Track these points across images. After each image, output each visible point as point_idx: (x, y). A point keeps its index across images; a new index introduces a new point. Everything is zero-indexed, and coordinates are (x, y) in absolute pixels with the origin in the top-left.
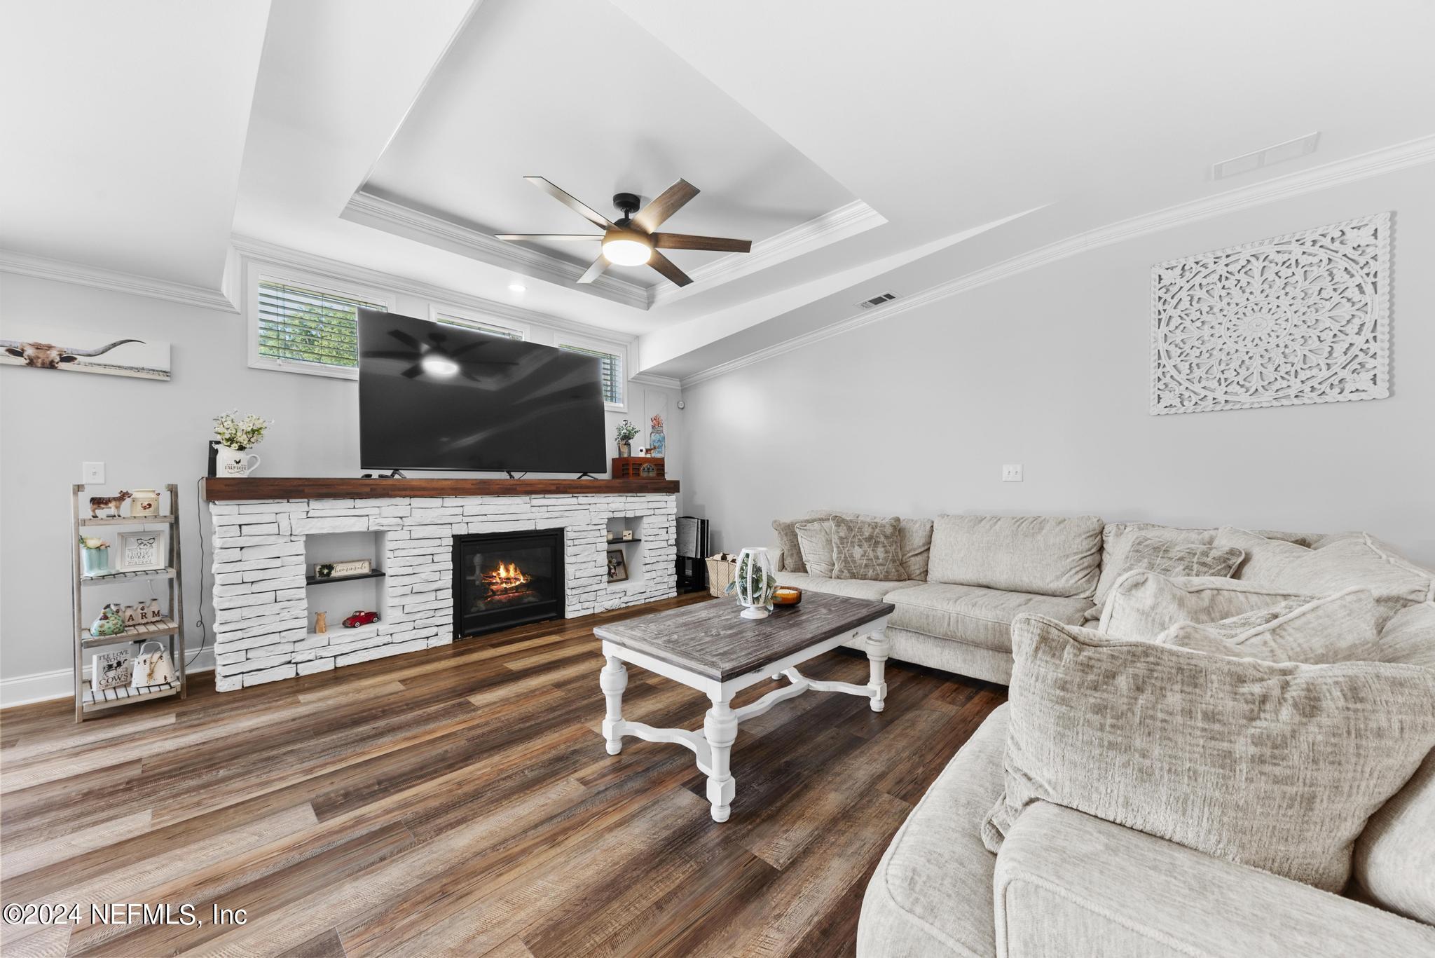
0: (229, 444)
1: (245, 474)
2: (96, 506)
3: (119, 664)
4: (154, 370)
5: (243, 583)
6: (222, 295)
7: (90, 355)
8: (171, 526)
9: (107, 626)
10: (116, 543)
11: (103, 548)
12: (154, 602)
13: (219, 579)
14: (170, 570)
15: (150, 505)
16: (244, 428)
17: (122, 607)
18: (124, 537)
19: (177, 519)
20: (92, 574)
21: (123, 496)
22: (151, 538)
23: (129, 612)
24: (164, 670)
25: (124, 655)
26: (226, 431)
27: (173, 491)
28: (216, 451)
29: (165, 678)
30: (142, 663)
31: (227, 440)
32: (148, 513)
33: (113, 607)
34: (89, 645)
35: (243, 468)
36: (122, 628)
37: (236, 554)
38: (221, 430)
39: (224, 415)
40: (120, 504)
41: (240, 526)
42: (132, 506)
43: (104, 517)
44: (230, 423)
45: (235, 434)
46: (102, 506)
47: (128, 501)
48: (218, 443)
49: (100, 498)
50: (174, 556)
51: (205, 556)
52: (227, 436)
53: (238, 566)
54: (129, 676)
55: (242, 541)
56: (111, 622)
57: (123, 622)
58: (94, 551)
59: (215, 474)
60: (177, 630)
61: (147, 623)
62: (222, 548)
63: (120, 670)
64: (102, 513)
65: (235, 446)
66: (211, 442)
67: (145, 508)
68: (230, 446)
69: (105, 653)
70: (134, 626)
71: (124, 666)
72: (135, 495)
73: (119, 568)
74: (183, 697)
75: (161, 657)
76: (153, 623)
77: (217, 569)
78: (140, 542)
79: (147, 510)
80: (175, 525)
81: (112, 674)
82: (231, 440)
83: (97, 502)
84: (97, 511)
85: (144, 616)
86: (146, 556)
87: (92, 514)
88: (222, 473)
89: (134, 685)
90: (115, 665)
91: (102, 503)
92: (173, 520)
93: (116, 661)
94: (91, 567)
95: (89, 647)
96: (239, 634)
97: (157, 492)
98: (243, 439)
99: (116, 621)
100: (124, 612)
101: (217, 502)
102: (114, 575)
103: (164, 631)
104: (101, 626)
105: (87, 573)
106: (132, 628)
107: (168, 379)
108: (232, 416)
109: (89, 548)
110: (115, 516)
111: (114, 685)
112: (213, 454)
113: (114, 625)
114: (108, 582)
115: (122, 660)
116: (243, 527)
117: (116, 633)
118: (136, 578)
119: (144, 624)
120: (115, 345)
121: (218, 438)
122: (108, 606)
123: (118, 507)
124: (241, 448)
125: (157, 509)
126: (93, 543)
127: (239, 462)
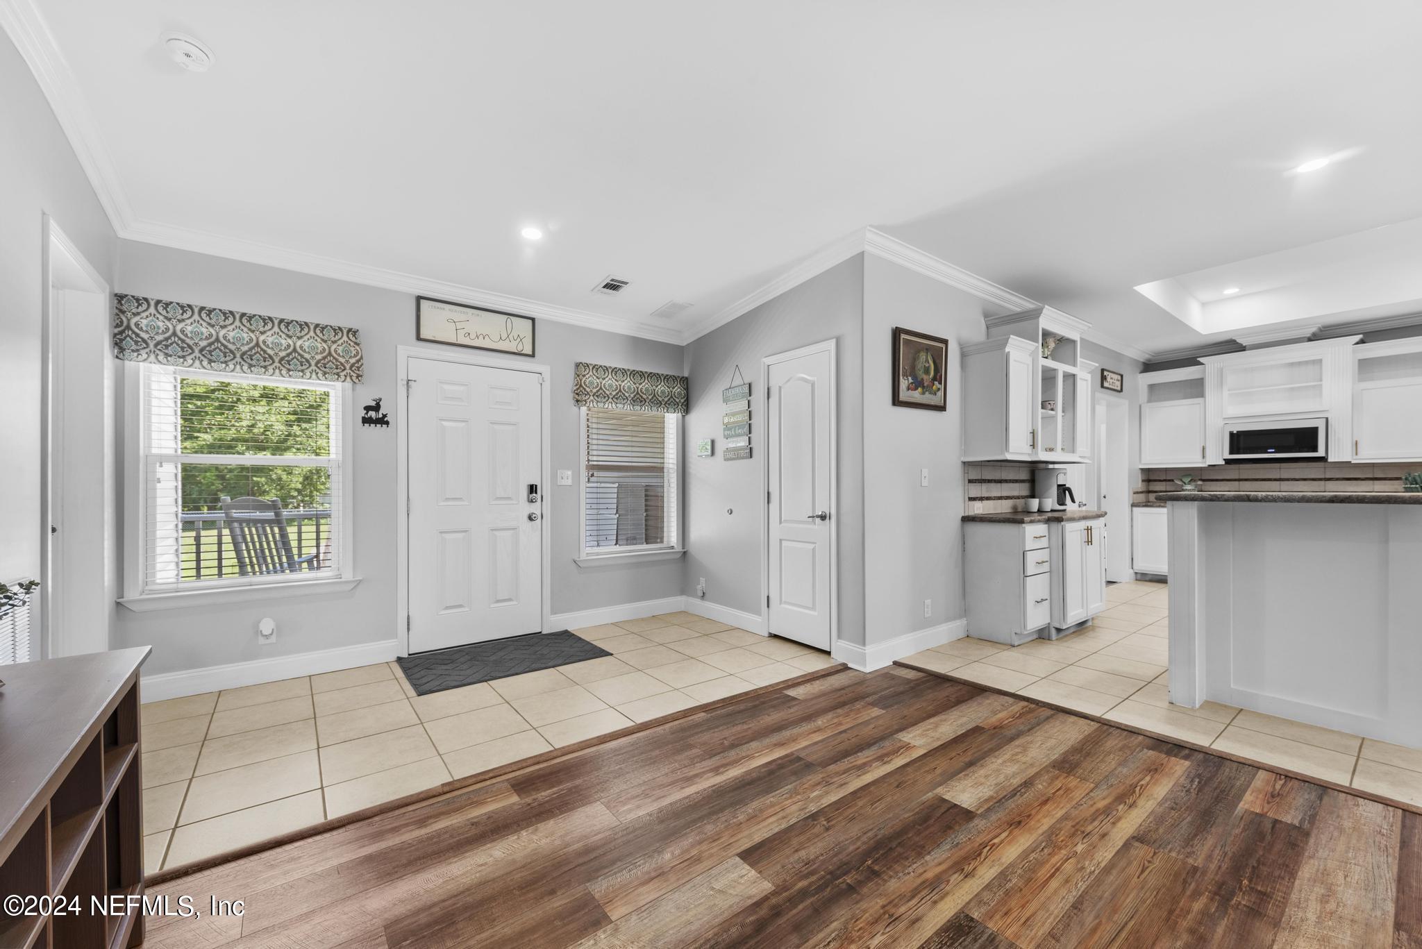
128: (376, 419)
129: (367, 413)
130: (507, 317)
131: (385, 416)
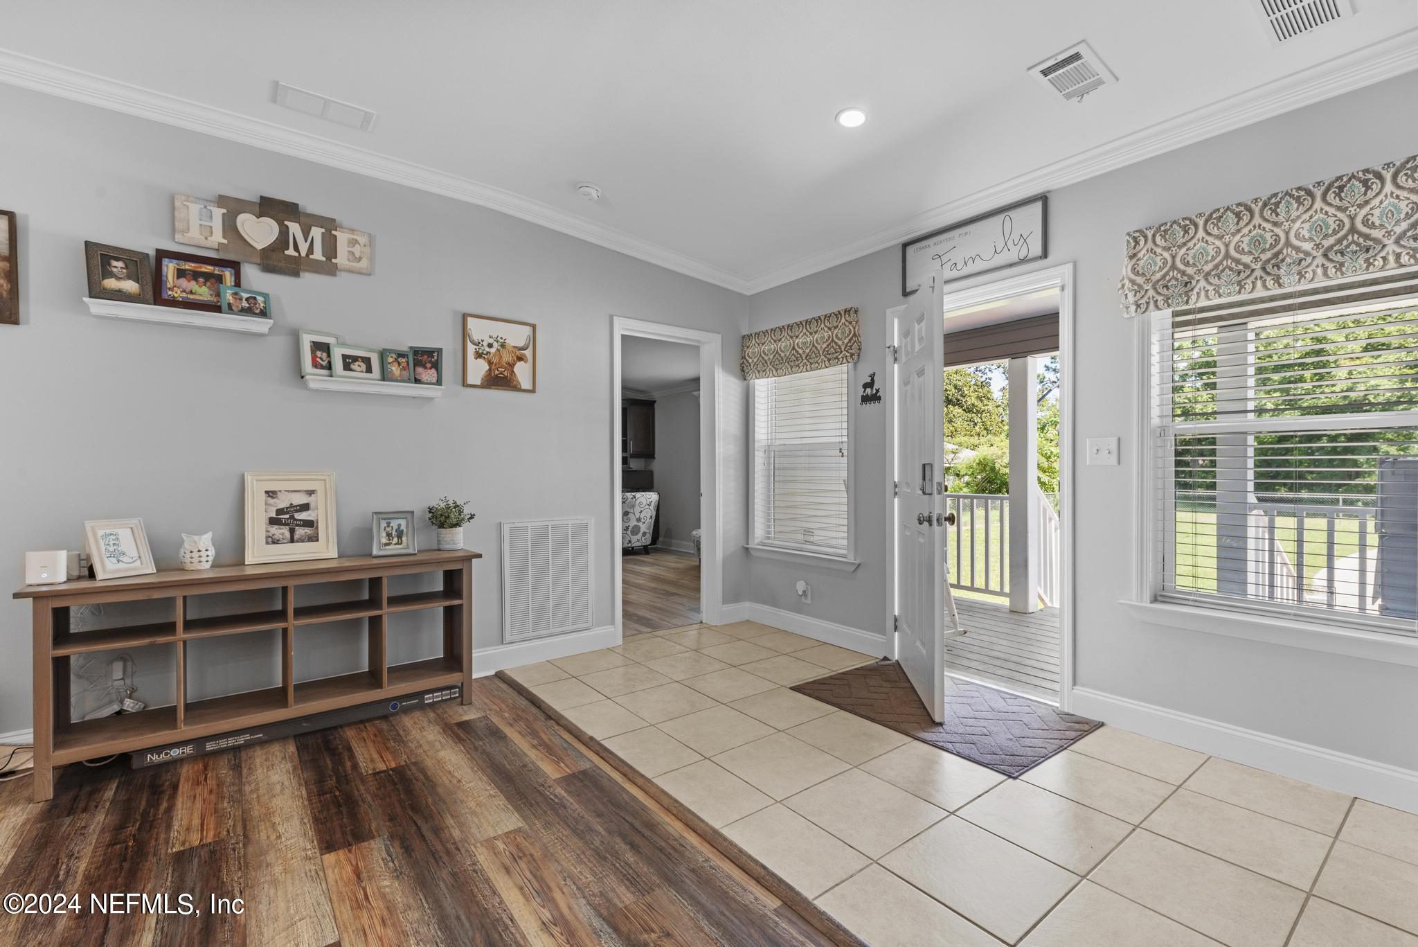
128: (872, 395)
129: (864, 392)
130: (1002, 216)
131: (878, 391)
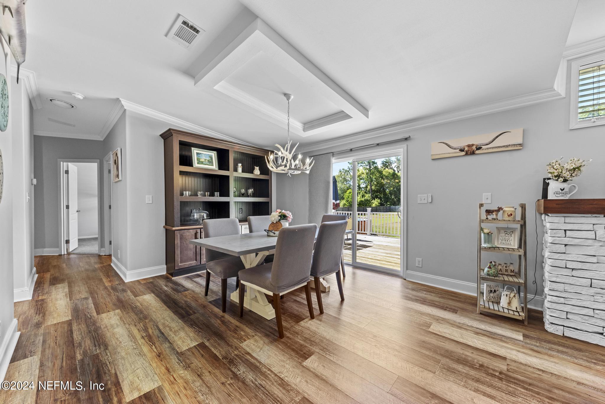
0: (556, 179)
1: (567, 197)
2: (488, 214)
3: (495, 291)
4: (514, 145)
5: (566, 268)
6: (554, 90)
7: (487, 145)
8: (521, 226)
9: (491, 272)
10: (495, 232)
11: (490, 233)
12: (511, 265)
13: (548, 262)
14: (520, 250)
15: (511, 214)
16: (568, 167)
17: (497, 264)
18: (499, 229)
19: (525, 223)
20: (485, 246)
21: (500, 209)
22: (512, 231)
23: (500, 267)
24: (516, 304)
25: (497, 288)
26: (555, 171)
27: (523, 207)
28: (548, 184)
29: (516, 308)
30: (505, 296)
31: (556, 176)
32: (510, 218)
33: (493, 263)
34: (484, 279)
35: (566, 193)
36: (497, 275)
37: (562, 248)
38: (552, 170)
39: (554, 161)
40: (498, 213)
41: (565, 230)
42: (503, 214)
43: (491, 219)
44: (558, 165)
45: (561, 172)
46: (490, 214)
47: (501, 212)
48: (549, 179)
49: (490, 210)
50: (523, 242)
51: (540, 245)
52: (556, 174)
53: (563, 256)
54: (499, 298)
55: (566, 241)
56: (492, 270)
57: (498, 272)
58: (486, 235)
59: (547, 198)
60: (524, 285)
61: (508, 275)
62: (551, 243)
63: (495, 294)
64: (490, 217)
65: (561, 179)
66: (544, 179)
67: (509, 216)
68: (557, 180)
69: (490, 284)
70: (502, 274)
71: (497, 293)
72: (505, 209)
73: (496, 244)
74: (526, 323)
75: (515, 296)
76: (511, 276)
77: (549, 255)
78: (506, 232)
79: (510, 217)
80: (523, 226)
81: (492, 295)
82: (558, 176)
83: (488, 212)
84: (488, 216)
85: (506, 271)
86: (509, 241)
87: (486, 217)
88: (551, 196)
89: (501, 305)
90: (493, 291)
91: (490, 212)
92: (522, 223)
93: (494, 289)
94: (485, 242)
95: (483, 280)
96: (562, 300)
97: (515, 208)
98: (566, 174)
99: (495, 271)
100: (498, 266)
101: (550, 215)
102: (494, 248)
103: (517, 283)
104: (488, 271)
105: (484, 245)
106: (501, 275)
107: (521, 148)
108: (559, 161)
109: (484, 233)
110: (495, 219)
111: (492, 300)
112: (546, 186)
113: (494, 272)
114: (492, 251)
115: (496, 290)
116: (567, 232)
117: (494, 277)
118: (504, 252)
119: (506, 275)
120: (497, 137)
121: (550, 176)
122: (491, 262)
123: (497, 215)
124: (565, 181)
125: (515, 217)
126: (486, 231)
127: (564, 189)
